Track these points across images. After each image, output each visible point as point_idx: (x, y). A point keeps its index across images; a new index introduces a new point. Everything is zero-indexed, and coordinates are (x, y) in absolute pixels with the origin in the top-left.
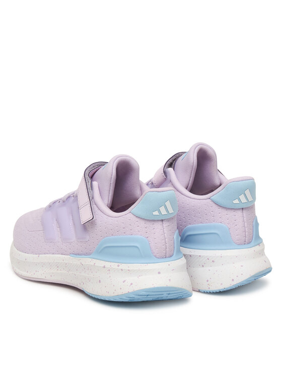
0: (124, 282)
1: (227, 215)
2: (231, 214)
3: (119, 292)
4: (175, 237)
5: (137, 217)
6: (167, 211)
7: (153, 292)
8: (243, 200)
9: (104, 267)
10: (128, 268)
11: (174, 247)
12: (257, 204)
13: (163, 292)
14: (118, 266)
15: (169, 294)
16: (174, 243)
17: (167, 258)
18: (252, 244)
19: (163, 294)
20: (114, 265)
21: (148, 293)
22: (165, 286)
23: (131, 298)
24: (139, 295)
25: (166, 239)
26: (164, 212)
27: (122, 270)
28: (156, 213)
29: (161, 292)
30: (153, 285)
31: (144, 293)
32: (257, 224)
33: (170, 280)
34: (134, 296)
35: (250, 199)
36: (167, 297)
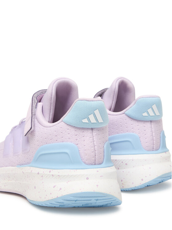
0: (54, 187)
1: (138, 125)
2: (141, 125)
3: (49, 197)
4: (105, 147)
5: (68, 125)
6: (97, 120)
7: (80, 197)
8: (152, 114)
9: (38, 173)
10: (59, 174)
11: (104, 156)
12: (164, 119)
13: (91, 197)
14: (50, 172)
15: (97, 200)
16: (104, 151)
17: (95, 165)
18: (160, 151)
19: (91, 200)
20: (46, 171)
21: (76, 199)
22: (92, 191)
23: (60, 203)
24: (67, 200)
25: (96, 147)
26: (93, 120)
27: (53, 175)
28: (85, 121)
29: (89, 197)
30: (80, 189)
31: (72, 198)
32: (164, 137)
33: (97, 186)
34: (62, 201)
35: (158, 114)
36: (96, 203)
